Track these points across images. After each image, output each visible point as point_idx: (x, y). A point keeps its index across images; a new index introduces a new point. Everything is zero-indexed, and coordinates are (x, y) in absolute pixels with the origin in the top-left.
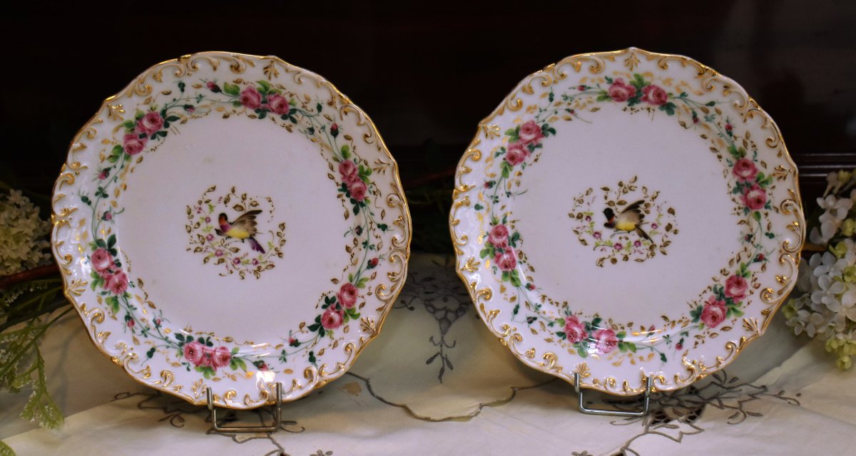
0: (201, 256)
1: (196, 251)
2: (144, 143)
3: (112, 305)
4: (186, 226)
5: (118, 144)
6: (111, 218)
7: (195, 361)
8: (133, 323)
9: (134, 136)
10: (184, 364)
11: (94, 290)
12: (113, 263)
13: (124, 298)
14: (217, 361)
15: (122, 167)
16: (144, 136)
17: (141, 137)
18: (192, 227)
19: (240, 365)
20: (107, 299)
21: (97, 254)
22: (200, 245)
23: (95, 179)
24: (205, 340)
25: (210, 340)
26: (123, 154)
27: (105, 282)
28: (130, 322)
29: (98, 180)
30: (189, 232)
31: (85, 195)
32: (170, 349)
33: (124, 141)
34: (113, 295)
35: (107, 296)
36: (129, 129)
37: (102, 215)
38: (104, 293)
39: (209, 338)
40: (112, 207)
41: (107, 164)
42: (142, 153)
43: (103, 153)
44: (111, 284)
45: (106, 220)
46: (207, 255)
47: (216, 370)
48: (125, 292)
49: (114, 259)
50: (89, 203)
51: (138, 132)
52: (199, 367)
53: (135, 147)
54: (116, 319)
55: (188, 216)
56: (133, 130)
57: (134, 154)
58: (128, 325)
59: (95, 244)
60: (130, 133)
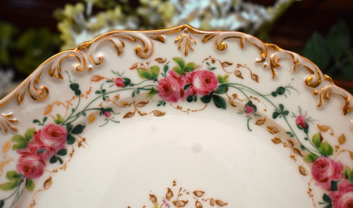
0: (161, 195)
1: (169, 191)
2: (324, 184)
3: (150, 72)
4: (203, 193)
5: (334, 152)
6: (247, 112)
7: (42, 133)
8: (118, 85)
9: (338, 175)
10: (45, 119)
11: (174, 59)
12: (195, 92)
13: (150, 87)
14: (30, 158)
15: (303, 147)
16: (333, 187)
17: (334, 184)
18: (200, 199)
19: (8, 184)
20: (158, 69)
21: (212, 80)
22: (174, 199)
23: (300, 111)
24: (62, 157)
25: (58, 162)
26: (319, 155)
27: (178, 75)
28: (121, 83)
29: (297, 114)
30: (195, 193)
31: (286, 93)
32: (70, 112)
33: (336, 161)
34: (160, 77)
35: (162, 70)
36: (349, 173)
37: (255, 102)
38: (166, 68)
39: (61, 162)
40: (258, 118)
41: (313, 131)
42: (310, 177)
43: (329, 131)
44: (173, 81)
45: (246, 105)
46: (160, 201)
47: (18, 152)
48: (157, 92)
49: (199, 96)
50: (274, 94)
51: (341, 182)
52: (33, 135)
53: (323, 172)
54: (132, 68)
55: (215, 199)
56: (347, 177)
57: (313, 168)
58: (118, 79)
59: (225, 83)
60: (343, 172)
